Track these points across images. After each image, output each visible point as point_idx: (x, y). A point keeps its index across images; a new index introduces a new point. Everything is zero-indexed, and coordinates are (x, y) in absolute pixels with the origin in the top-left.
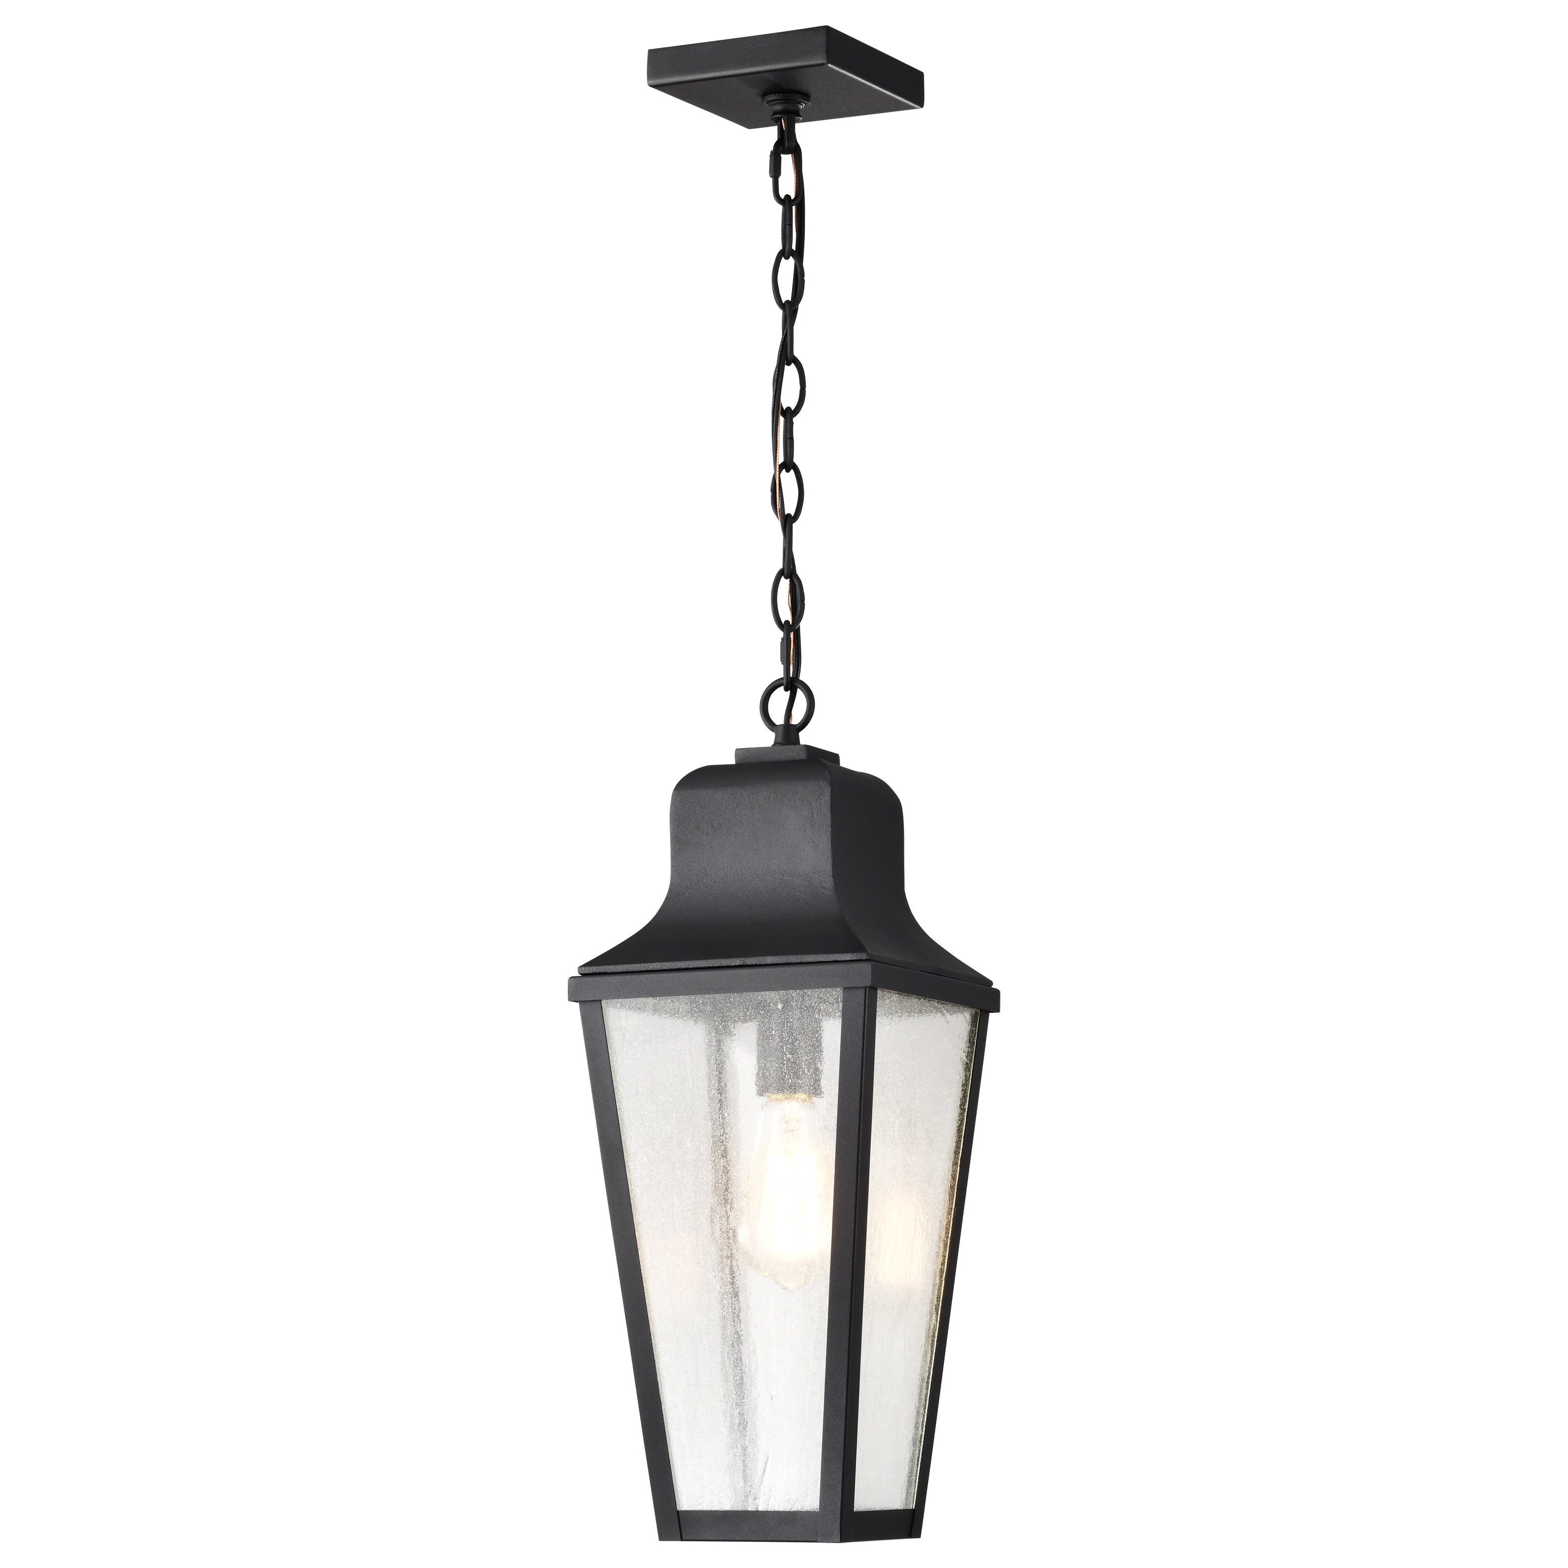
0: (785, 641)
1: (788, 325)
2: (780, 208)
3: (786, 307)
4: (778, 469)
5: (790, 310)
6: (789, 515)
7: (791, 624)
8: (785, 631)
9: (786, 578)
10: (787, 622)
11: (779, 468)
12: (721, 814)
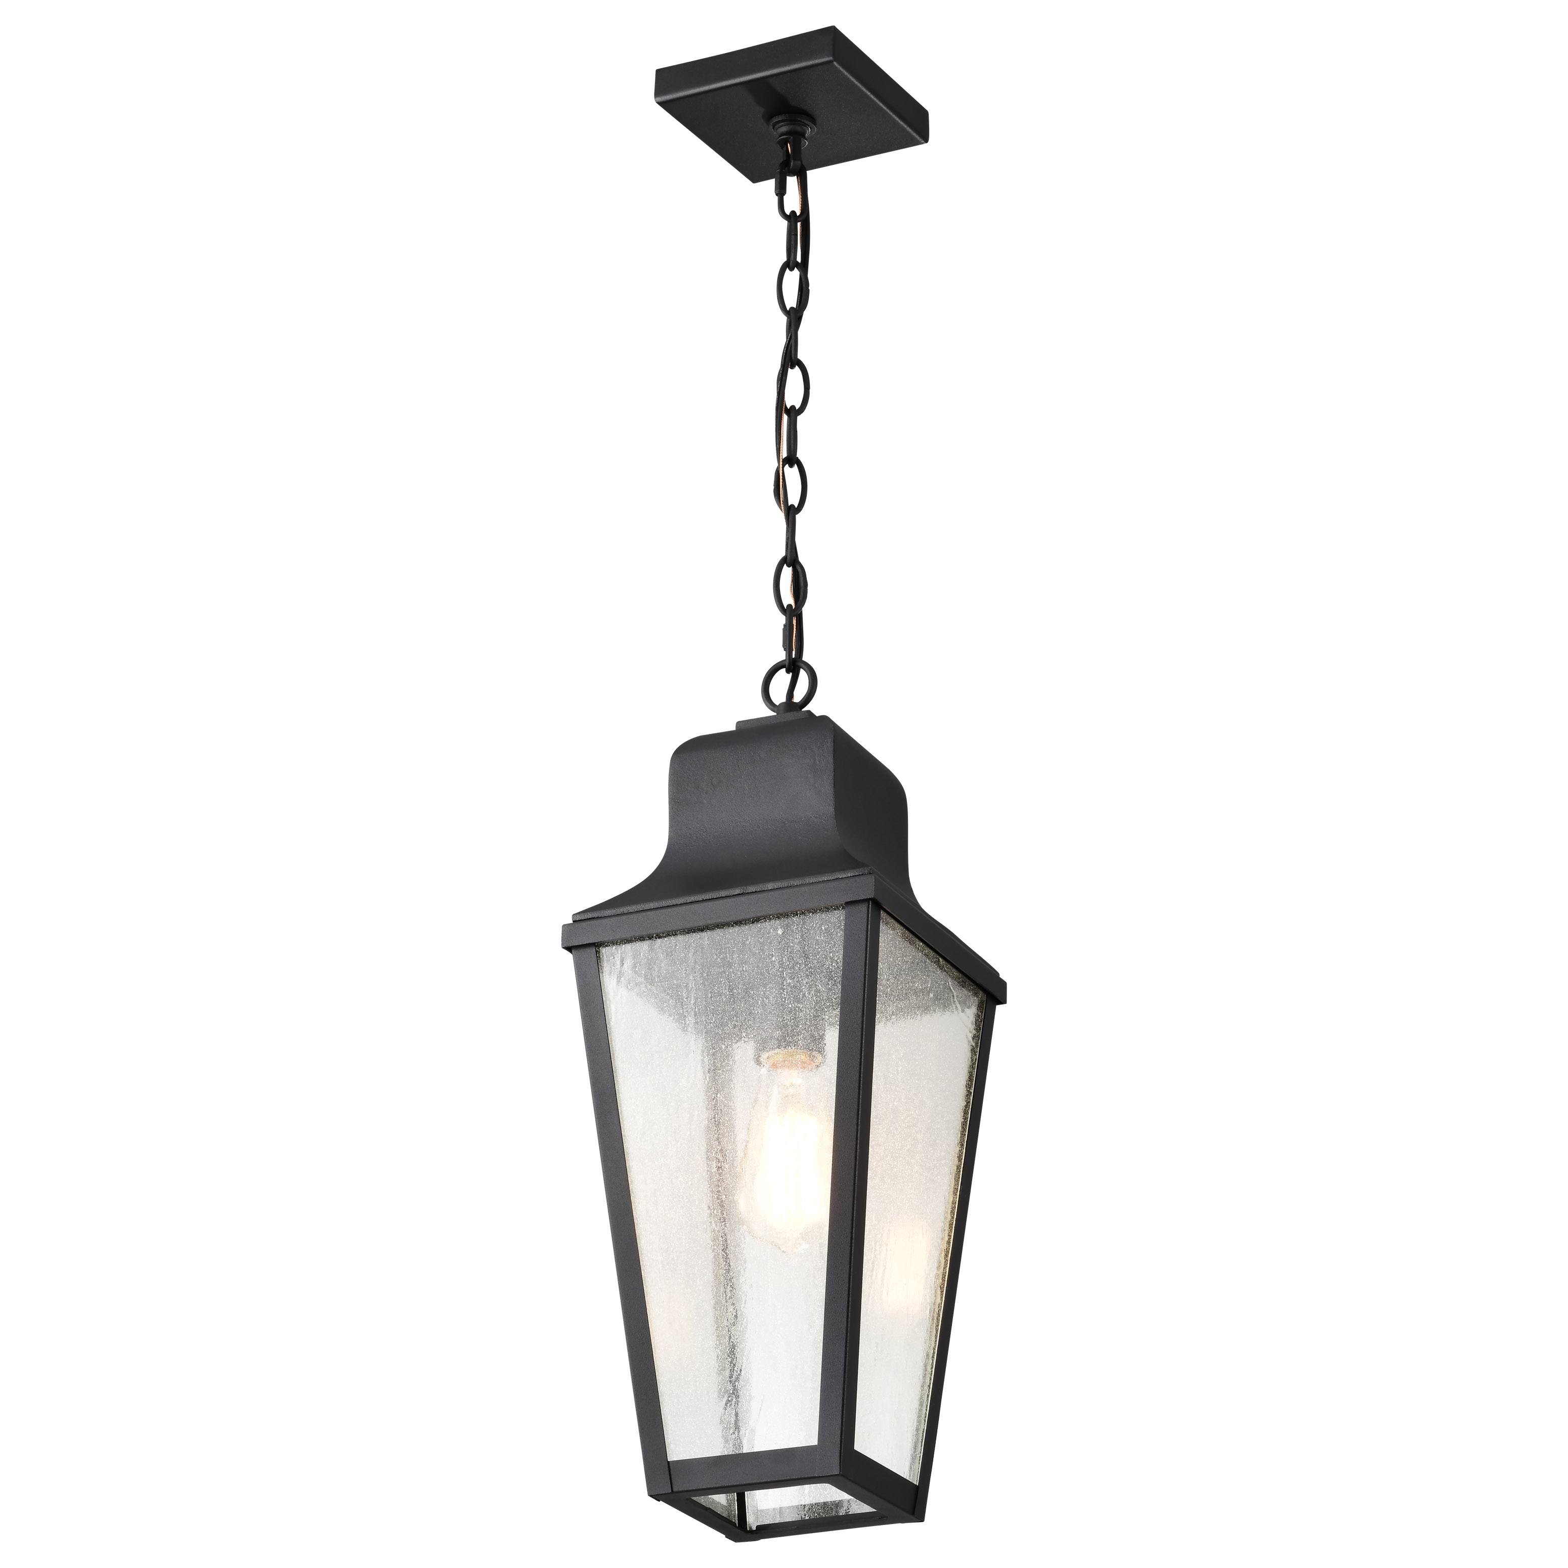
0: (788, 626)
1: (792, 329)
2: (785, 223)
3: (791, 314)
4: (781, 463)
5: (794, 317)
6: (792, 506)
7: (794, 608)
8: (788, 616)
9: (789, 566)
10: (789, 606)
11: (783, 465)
12: (721, 772)
